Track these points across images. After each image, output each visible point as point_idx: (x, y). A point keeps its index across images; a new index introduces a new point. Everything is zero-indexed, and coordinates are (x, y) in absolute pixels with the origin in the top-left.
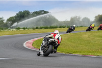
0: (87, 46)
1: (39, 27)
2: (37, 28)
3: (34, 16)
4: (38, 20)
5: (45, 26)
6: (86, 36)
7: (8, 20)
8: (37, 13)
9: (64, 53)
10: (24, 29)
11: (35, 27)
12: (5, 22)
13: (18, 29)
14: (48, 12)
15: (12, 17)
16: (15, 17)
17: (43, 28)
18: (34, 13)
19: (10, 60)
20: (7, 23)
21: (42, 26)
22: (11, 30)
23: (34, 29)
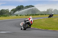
0: (56, 25)
1: (29, 15)
2: (28, 15)
3: (26, 8)
4: (29, 11)
5: (32, 14)
6: (56, 20)
7: (11, 11)
8: (28, 7)
9: (43, 29)
10: (20, 15)
11: (27, 14)
12: (10, 11)
13: (17, 15)
14: (34, 6)
15: (14, 9)
16: (16, 9)
17: (31, 15)
18: (26, 6)
19: (12, 33)
20: (11, 12)
21: (30, 14)
22: (13, 16)
23: (26, 16)
